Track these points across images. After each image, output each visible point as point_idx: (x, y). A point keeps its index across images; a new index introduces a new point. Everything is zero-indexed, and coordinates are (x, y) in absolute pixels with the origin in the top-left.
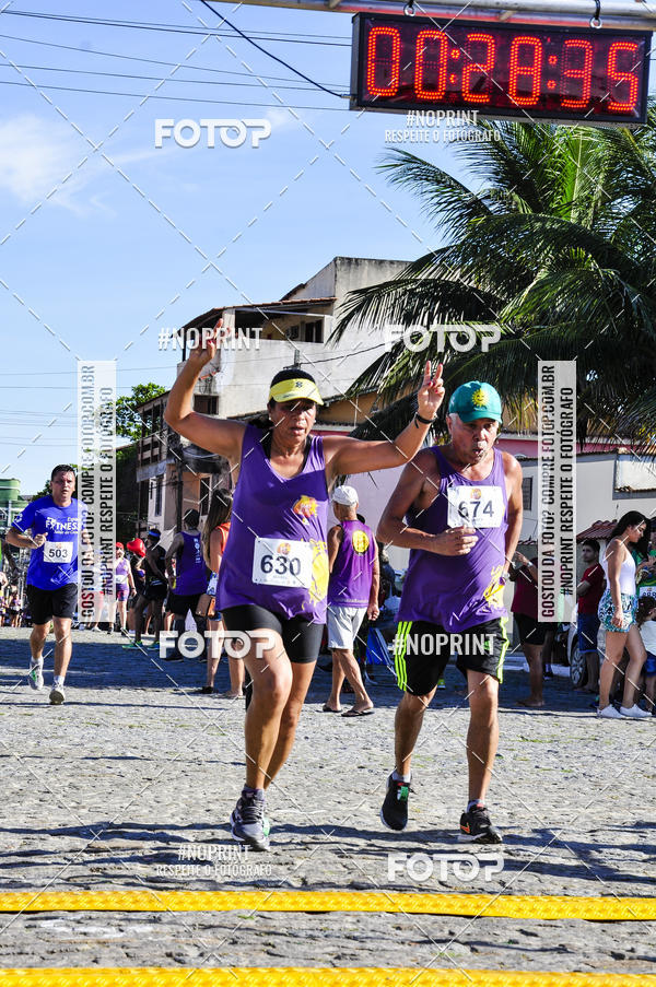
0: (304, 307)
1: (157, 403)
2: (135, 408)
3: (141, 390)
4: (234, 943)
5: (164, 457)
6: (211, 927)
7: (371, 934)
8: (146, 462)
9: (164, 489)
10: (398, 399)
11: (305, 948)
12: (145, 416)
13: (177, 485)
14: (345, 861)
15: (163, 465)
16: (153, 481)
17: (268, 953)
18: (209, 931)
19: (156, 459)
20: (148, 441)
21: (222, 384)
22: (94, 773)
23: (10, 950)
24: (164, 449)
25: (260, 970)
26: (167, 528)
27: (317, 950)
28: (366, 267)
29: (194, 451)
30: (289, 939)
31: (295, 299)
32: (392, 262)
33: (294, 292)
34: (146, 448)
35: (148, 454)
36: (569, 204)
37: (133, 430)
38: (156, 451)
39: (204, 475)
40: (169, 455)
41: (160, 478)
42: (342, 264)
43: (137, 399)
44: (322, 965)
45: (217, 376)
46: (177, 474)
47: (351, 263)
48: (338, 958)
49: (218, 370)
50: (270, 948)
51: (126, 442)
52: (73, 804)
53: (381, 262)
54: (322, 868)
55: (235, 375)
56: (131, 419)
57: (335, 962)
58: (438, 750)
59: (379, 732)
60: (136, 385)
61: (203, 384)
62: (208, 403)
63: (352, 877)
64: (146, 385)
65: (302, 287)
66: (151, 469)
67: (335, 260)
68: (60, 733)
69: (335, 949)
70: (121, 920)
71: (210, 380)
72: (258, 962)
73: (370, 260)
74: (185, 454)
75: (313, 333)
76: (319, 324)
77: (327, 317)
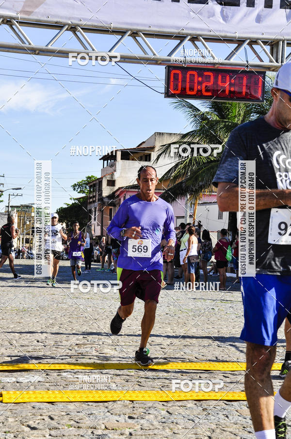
0: (145, 149)
1: (94, 183)
2: (87, 184)
3: (89, 178)
4: (127, 381)
5: (97, 201)
6: (119, 375)
7: (173, 378)
8: (91, 203)
9: (97, 212)
10: (177, 183)
11: (151, 383)
12: (90, 187)
13: (101, 212)
14: (163, 350)
15: (96, 204)
16: (93, 209)
17: (139, 385)
18: (119, 377)
19: (94, 202)
20: (91, 195)
21: (117, 176)
22: (76, 317)
23: (52, 384)
24: (97, 198)
25: (136, 392)
26: (98, 225)
27: (155, 384)
28: (166, 136)
29: (107, 199)
30: (146, 380)
31: (141, 147)
32: (174, 134)
33: (141, 144)
34: (91, 198)
35: (91, 200)
36: (235, 116)
37: (86, 191)
38: (94, 199)
39: (111, 207)
40: (99, 200)
41: (96, 208)
42: (157, 135)
43: (88, 181)
44: (157, 389)
45: (115, 173)
46: (101, 207)
47: (161, 134)
48: (162, 387)
49: (115, 171)
50: (139, 383)
51: (84, 195)
52: (71, 329)
53: (171, 134)
54: (155, 353)
55: (121, 173)
56: (86, 188)
57: (162, 388)
58: (193, 307)
59: (172, 300)
60: (87, 176)
61: (110, 176)
62: (111, 183)
63: (165, 356)
64: (90, 176)
65: (144, 142)
66: (92, 205)
67: (155, 133)
68: (65, 302)
69: (161, 383)
70: (89, 372)
71: (112, 175)
72: (136, 389)
73: (167, 133)
74: (104, 200)
75: (148, 158)
76: (150, 155)
77: (152, 153)
